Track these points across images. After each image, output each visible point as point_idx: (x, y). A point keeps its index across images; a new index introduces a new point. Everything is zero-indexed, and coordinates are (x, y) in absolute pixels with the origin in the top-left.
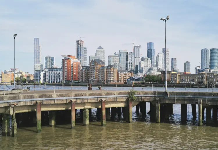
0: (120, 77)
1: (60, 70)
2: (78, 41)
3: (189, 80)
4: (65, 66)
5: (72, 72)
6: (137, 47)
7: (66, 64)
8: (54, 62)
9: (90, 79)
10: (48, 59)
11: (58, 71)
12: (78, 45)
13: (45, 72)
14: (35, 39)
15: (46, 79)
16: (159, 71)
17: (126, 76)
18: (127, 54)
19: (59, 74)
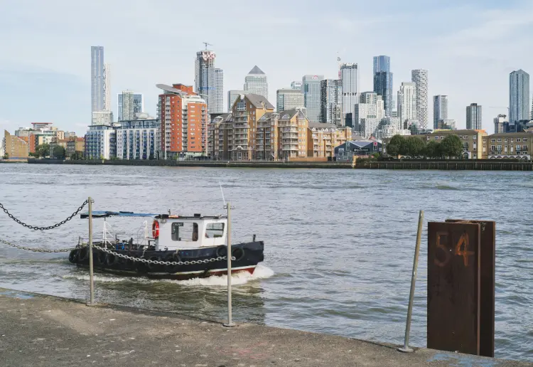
0: (315, 143)
1: (154, 126)
2: (200, 54)
3: (512, 150)
4: (166, 113)
5: (184, 128)
6: (349, 67)
7: (169, 108)
8: (140, 107)
9: (234, 149)
10: (127, 99)
11: (148, 126)
12: (201, 63)
13: (113, 131)
14: (94, 48)
15: (118, 149)
16: (405, 128)
17: (331, 141)
18: (324, 84)
19: (151, 136)
